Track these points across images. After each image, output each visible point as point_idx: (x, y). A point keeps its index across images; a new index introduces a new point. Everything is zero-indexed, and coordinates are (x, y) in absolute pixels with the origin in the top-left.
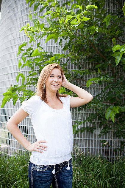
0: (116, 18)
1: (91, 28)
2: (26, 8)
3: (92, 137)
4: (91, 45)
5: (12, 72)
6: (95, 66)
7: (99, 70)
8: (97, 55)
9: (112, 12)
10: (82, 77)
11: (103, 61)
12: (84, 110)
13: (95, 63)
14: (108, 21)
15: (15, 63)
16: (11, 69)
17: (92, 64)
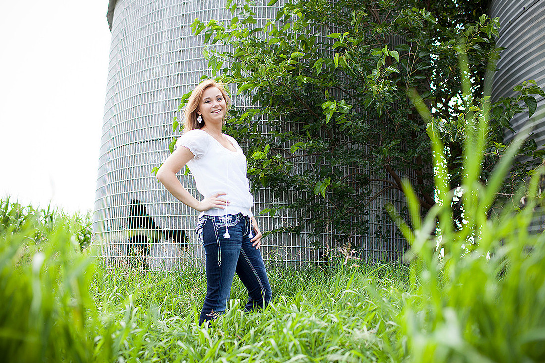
0: (329, 64)
1: (297, 78)
2: (181, 26)
3: (299, 244)
4: (296, 98)
5: (155, 138)
6: (301, 129)
7: (308, 133)
8: (305, 112)
9: (328, 43)
10: (281, 146)
11: (315, 121)
12: (285, 200)
13: (301, 125)
14: (319, 66)
15: (160, 121)
16: (152, 132)
17: (296, 125)
